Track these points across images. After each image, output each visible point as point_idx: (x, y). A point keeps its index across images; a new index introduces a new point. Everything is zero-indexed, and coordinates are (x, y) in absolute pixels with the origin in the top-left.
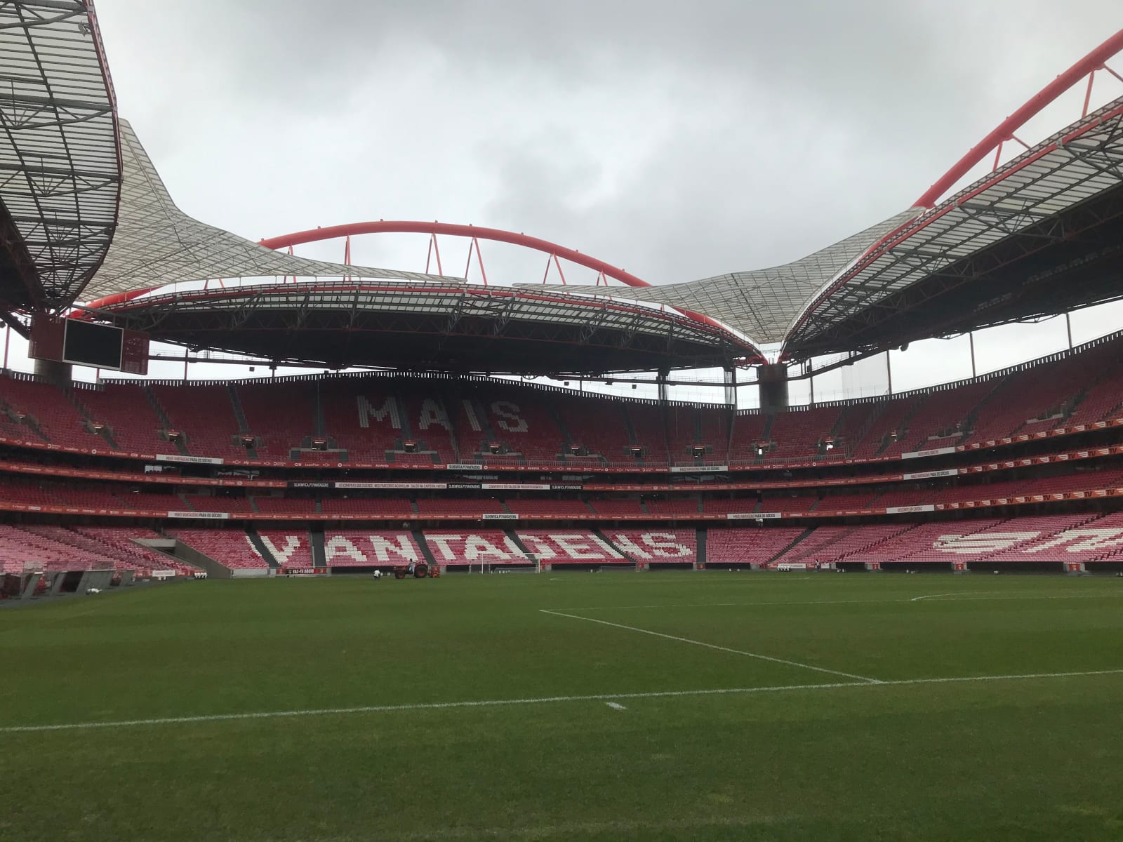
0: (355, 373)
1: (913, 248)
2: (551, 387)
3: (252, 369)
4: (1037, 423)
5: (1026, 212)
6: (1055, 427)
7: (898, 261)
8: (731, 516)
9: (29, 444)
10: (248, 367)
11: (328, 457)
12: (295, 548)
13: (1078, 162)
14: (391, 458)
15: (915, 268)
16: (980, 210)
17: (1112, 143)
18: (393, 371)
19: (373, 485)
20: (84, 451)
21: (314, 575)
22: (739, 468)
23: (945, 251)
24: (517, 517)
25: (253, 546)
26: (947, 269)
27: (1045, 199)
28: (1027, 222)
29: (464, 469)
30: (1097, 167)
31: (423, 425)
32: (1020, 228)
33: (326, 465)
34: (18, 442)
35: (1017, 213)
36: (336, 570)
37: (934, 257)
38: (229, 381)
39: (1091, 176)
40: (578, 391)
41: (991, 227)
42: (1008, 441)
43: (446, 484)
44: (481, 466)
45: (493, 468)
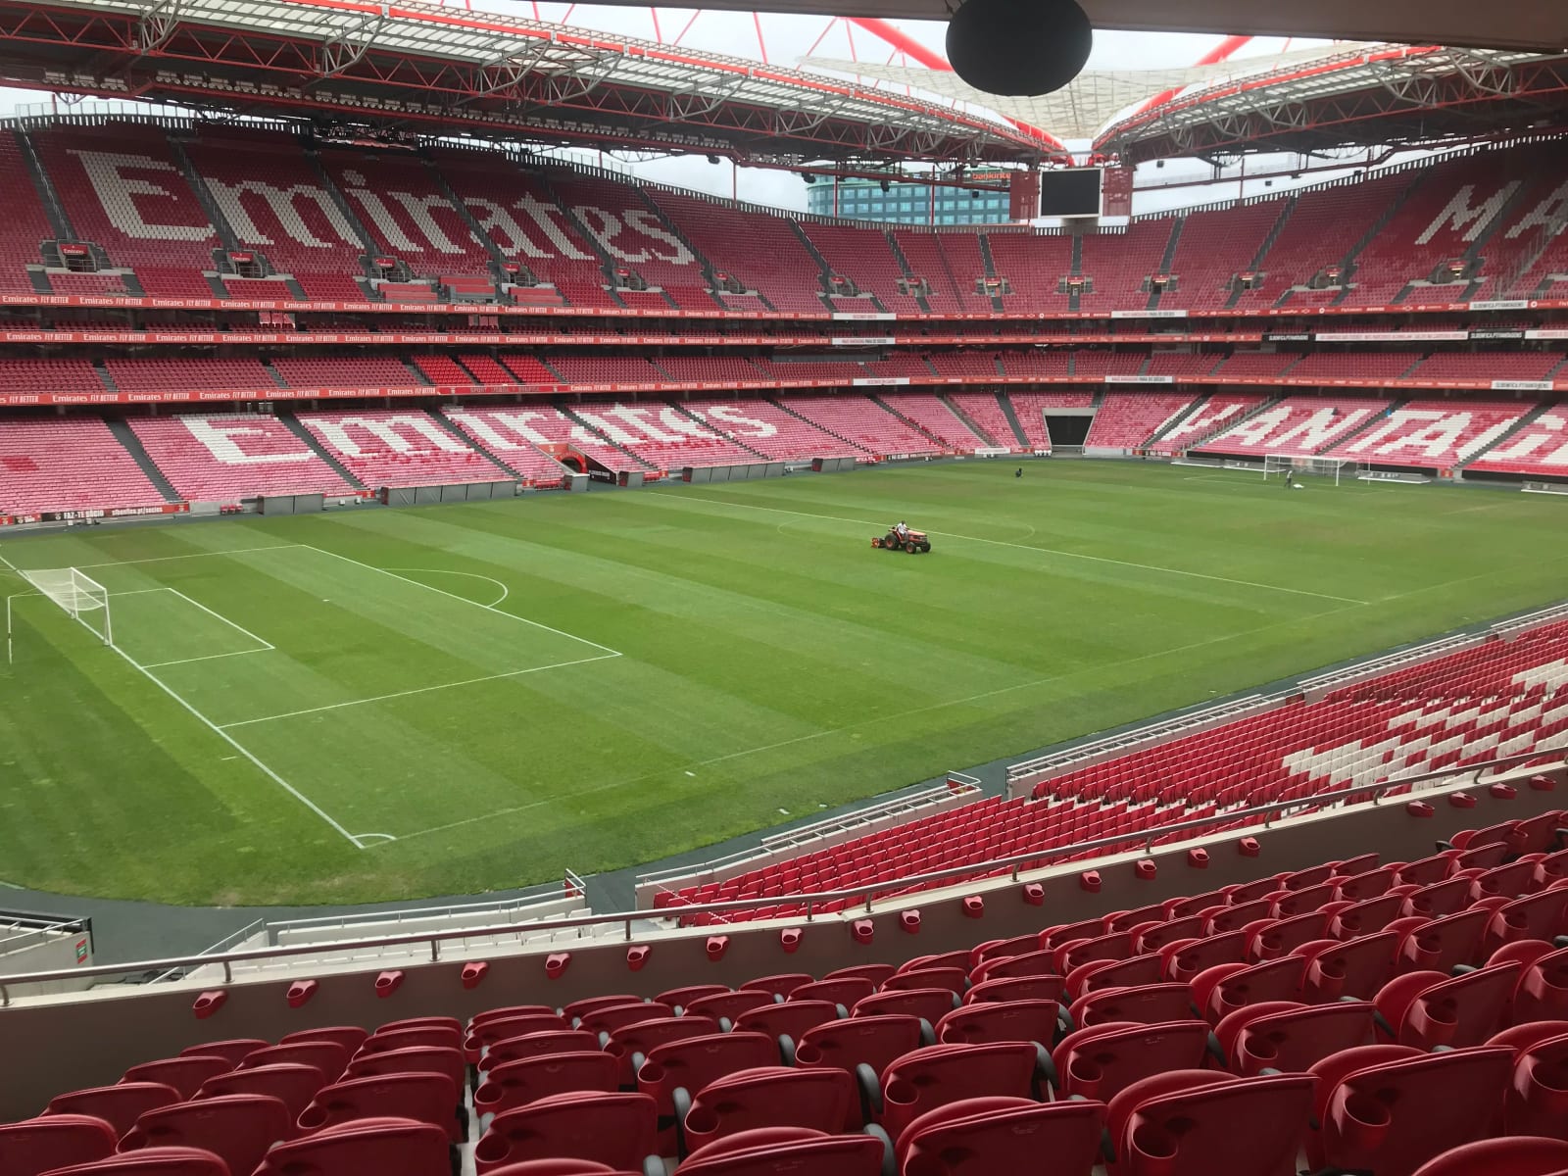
3: (1268, 184)
9: (970, 316)
10: (1263, 181)
19: (1364, 336)
20: (1031, 316)
31: (1514, 233)
34: (959, 316)
43: (1466, 333)
44: (1527, 301)
45: (1547, 304)
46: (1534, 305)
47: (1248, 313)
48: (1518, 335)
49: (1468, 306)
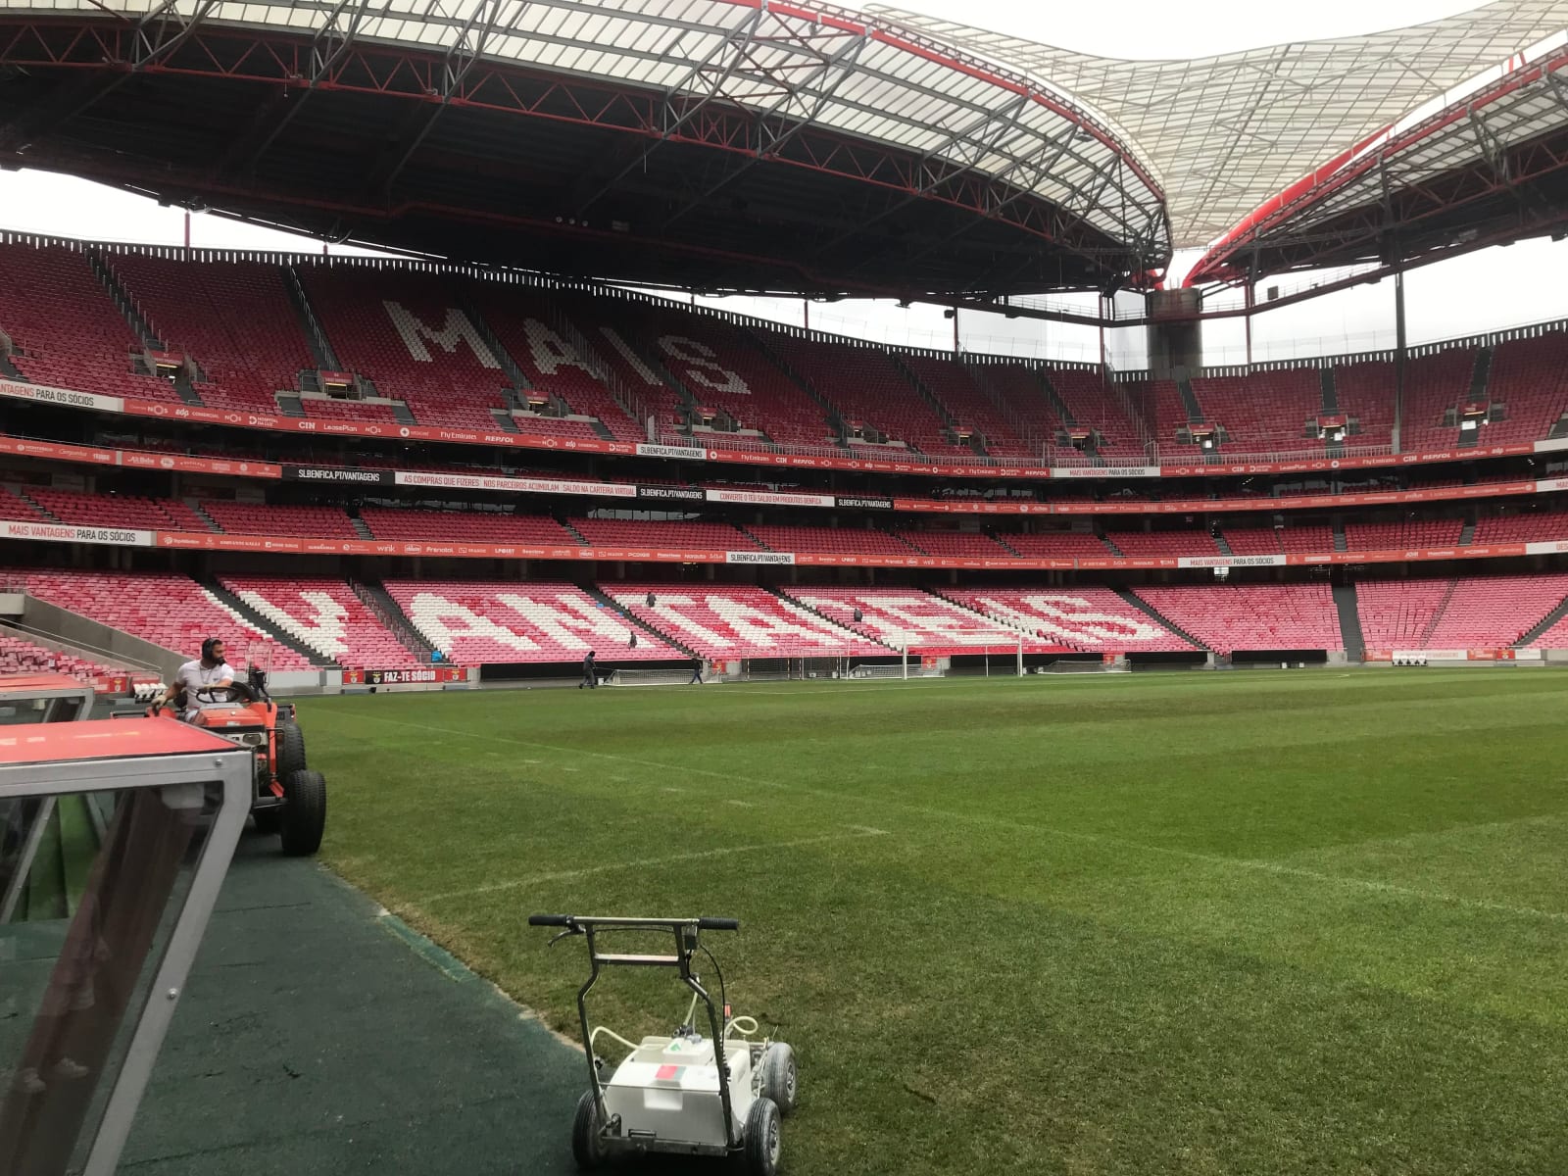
0: (363, 259)
2: (751, 318)
8: (1184, 563)
11: (371, 413)
12: (341, 619)
14: (512, 424)
18: (440, 262)
19: (481, 482)
21: (438, 686)
22: (1183, 472)
24: (791, 559)
25: (236, 615)
29: (671, 455)
31: (544, 366)
33: (373, 430)
36: (491, 672)
38: (86, 244)
40: (801, 330)
43: (634, 488)
44: (704, 452)
45: (728, 457)
46: (714, 456)
47: (254, 421)
48: (698, 495)
49: (635, 449)
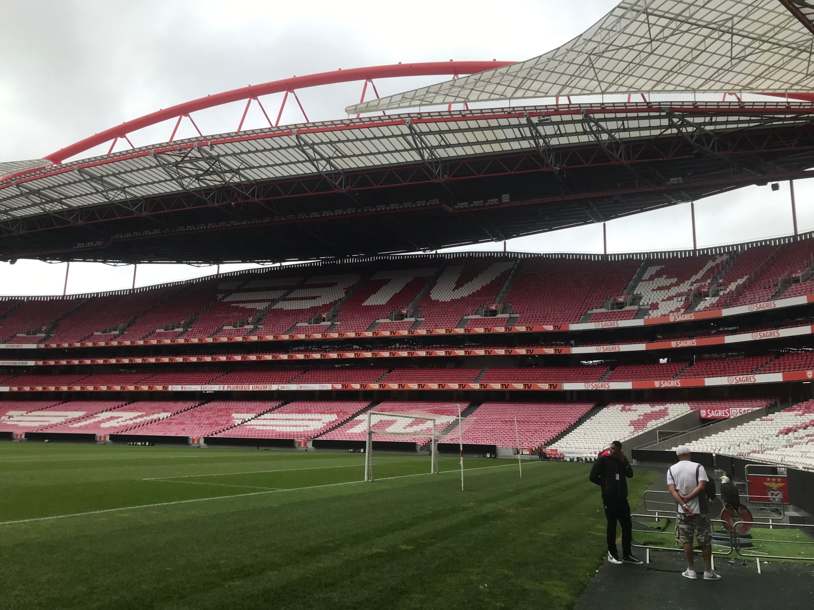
1: (37, 189)
4: (101, 335)
5: (123, 189)
6: (112, 340)
7: (22, 194)
13: (160, 168)
15: (34, 204)
16: (93, 178)
17: (182, 164)
23: (61, 199)
26: (60, 212)
27: (136, 185)
28: (122, 196)
30: (171, 176)
32: (117, 199)
35: (117, 188)
37: (52, 200)
39: (167, 180)
41: (98, 192)
42: (78, 345)
